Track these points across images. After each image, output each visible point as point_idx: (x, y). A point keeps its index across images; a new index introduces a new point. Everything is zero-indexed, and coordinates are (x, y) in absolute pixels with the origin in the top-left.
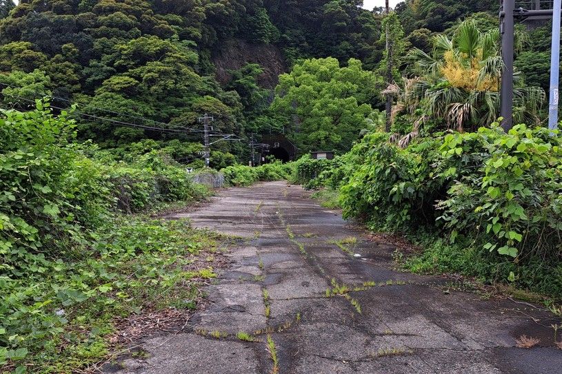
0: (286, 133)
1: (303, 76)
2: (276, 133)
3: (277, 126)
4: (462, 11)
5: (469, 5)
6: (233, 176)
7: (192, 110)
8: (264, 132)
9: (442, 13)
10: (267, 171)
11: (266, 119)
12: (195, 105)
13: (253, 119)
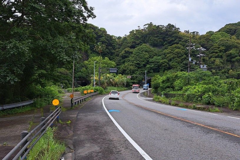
0: (87, 77)
1: (91, 62)
2: (83, 78)
3: (84, 75)
4: (141, 42)
5: (143, 41)
6: (69, 90)
7: (58, 72)
8: (80, 77)
9: (135, 42)
10: (77, 89)
11: (80, 73)
12: (59, 71)
13: (76, 73)
